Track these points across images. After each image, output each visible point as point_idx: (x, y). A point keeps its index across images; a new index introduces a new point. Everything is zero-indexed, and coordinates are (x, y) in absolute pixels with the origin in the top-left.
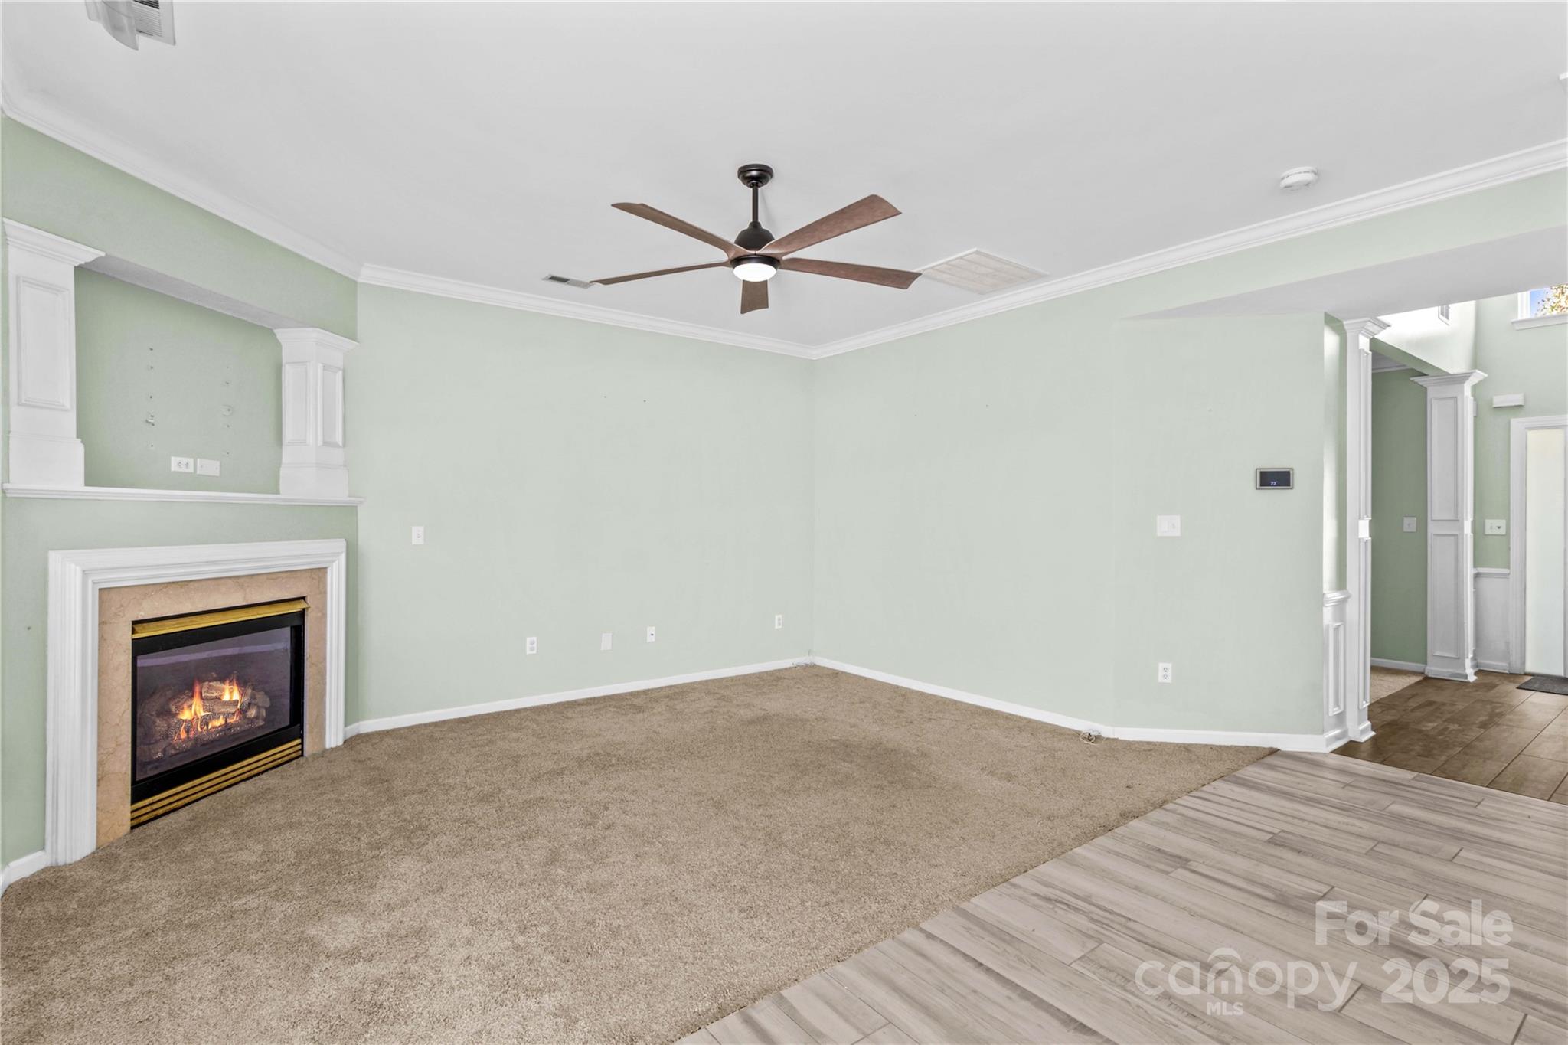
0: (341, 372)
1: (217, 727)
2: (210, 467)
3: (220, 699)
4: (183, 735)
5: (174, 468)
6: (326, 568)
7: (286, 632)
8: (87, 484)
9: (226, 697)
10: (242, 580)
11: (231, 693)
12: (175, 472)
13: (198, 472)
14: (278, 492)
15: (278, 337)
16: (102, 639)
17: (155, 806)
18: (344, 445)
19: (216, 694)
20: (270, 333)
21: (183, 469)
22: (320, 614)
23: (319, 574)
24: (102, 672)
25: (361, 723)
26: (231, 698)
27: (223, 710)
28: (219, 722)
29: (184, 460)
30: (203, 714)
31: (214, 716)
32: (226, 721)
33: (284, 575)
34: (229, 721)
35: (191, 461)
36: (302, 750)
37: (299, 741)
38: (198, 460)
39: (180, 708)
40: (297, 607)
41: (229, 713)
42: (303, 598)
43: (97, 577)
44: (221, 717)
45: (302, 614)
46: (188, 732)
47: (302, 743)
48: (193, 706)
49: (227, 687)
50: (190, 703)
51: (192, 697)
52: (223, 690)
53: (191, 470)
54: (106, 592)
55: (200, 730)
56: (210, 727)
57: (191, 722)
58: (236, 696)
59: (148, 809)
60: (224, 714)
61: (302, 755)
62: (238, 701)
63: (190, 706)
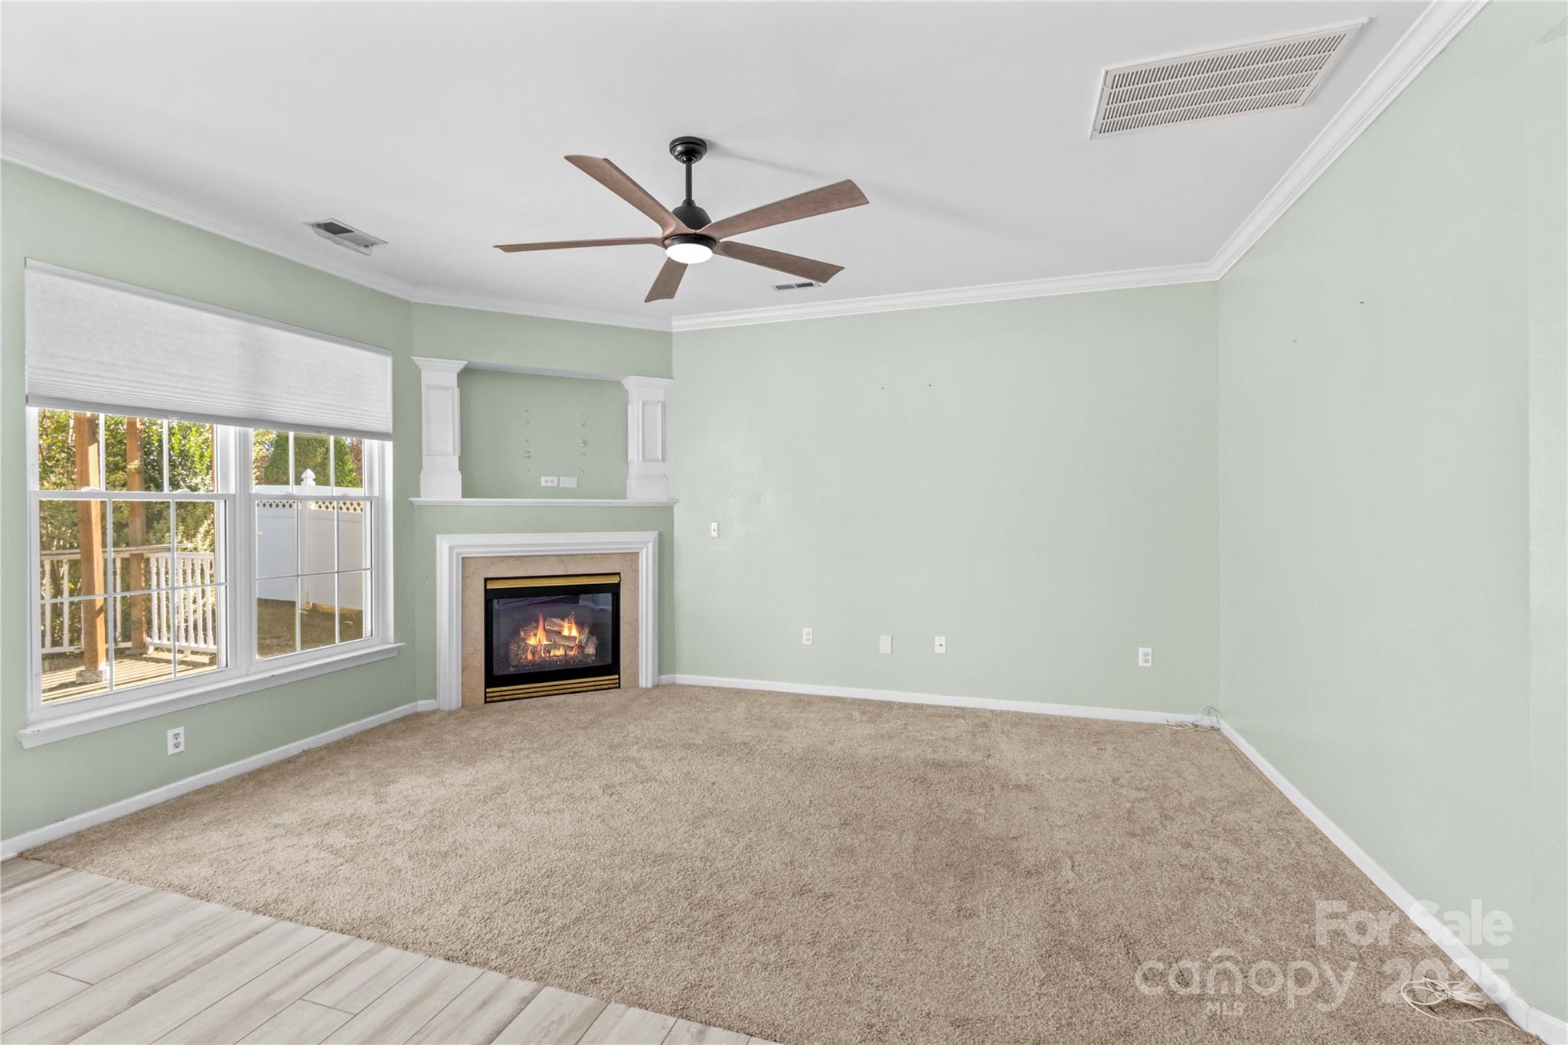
0: (660, 405)
1: (556, 656)
2: (570, 482)
3: (560, 633)
4: (530, 657)
5: (543, 484)
6: (638, 553)
7: (609, 596)
8: (463, 497)
9: (566, 633)
10: (563, 558)
11: (570, 629)
12: (544, 487)
13: (561, 486)
14: (625, 498)
15: (626, 386)
16: (464, 586)
17: (503, 693)
18: (663, 460)
19: (556, 629)
20: (618, 385)
21: (550, 484)
22: (632, 587)
23: (632, 557)
24: (464, 606)
25: (677, 675)
26: (570, 633)
27: (563, 643)
28: (560, 652)
29: (550, 479)
30: (546, 643)
31: (556, 646)
32: (566, 652)
33: (599, 556)
34: (568, 653)
35: (556, 479)
36: (619, 683)
37: (617, 676)
38: (561, 478)
39: (528, 635)
40: (614, 580)
41: (568, 647)
42: (619, 574)
43: (460, 550)
44: (561, 648)
45: (618, 585)
46: (533, 654)
47: (619, 679)
48: (538, 635)
49: (566, 624)
50: (535, 632)
51: (537, 628)
52: (562, 626)
53: (555, 484)
54: (467, 560)
55: (543, 655)
56: (552, 654)
57: (535, 647)
58: (574, 633)
59: (499, 694)
60: (564, 646)
61: (619, 687)
62: (576, 638)
63: (535, 635)
